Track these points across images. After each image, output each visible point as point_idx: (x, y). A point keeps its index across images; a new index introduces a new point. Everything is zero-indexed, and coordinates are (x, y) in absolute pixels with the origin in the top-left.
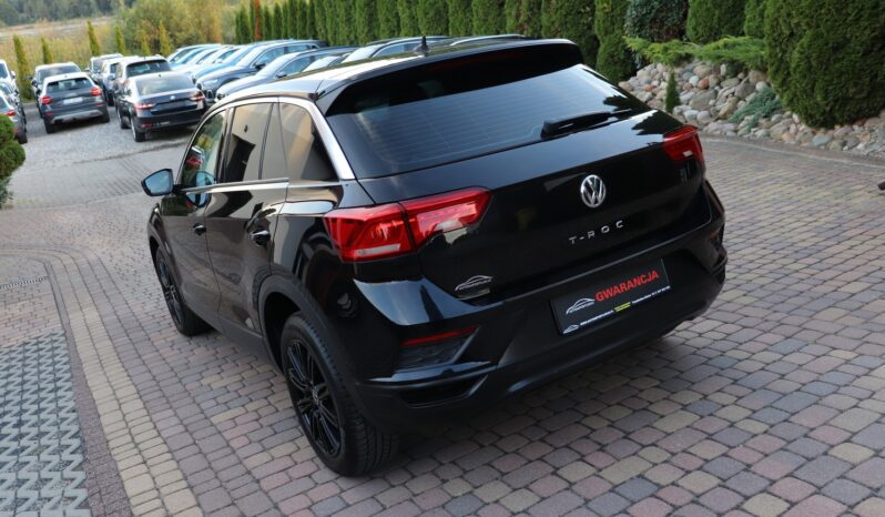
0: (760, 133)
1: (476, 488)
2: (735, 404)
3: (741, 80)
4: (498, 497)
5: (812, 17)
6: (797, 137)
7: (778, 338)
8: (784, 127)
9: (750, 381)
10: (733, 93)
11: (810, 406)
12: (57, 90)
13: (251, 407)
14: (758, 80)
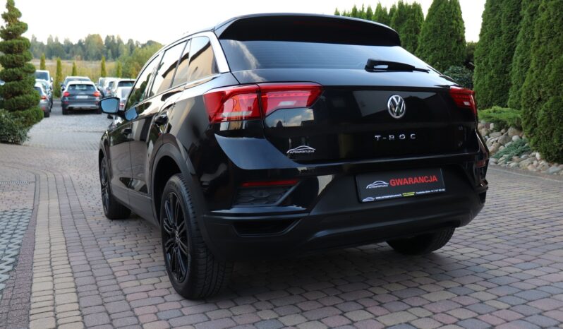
0: (513, 164)
1: (281, 316)
2: (485, 291)
3: (502, 134)
4: (296, 323)
5: (554, 88)
6: (538, 168)
7: (520, 261)
8: (530, 162)
9: (496, 280)
10: (497, 141)
11: (544, 298)
12: (74, 90)
13: (136, 257)
14: (514, 134)
